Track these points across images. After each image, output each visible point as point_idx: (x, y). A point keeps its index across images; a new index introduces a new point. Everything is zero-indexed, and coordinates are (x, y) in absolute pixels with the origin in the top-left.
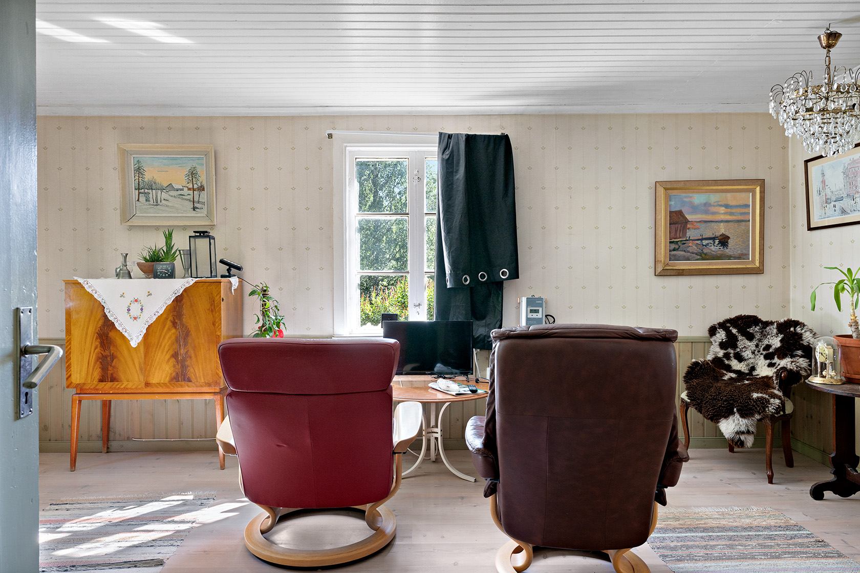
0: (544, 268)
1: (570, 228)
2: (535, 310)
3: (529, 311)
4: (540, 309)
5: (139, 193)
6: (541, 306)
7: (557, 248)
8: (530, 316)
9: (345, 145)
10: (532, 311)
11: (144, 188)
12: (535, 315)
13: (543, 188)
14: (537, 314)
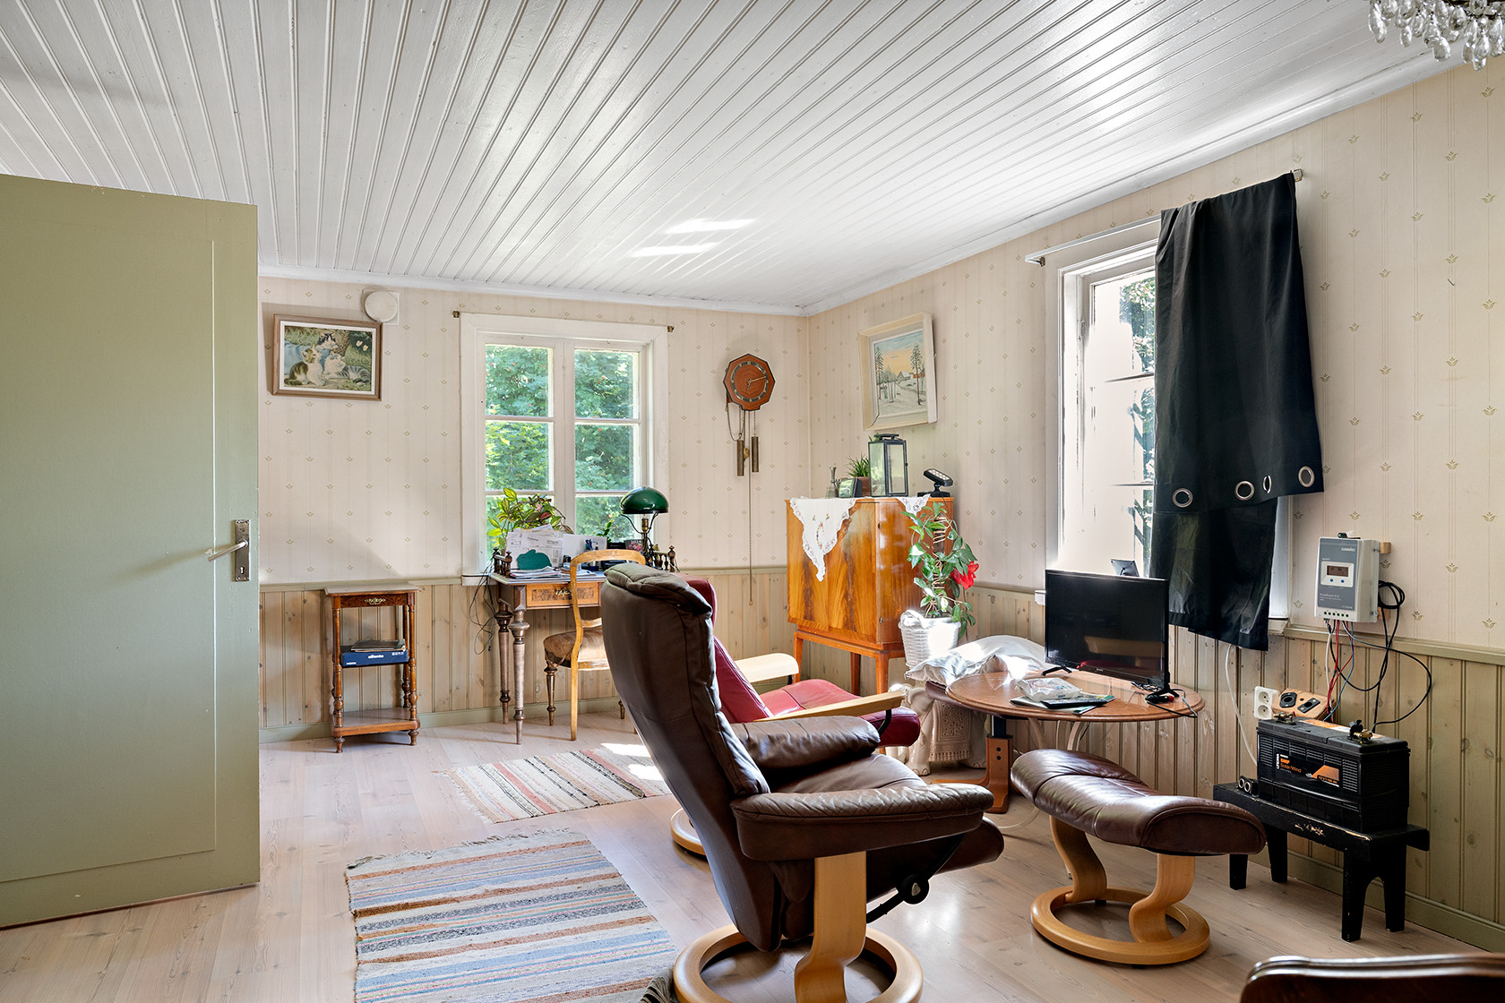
0: (1385, 468)
1: (1452, 362)
2: (1340, 568)
3: (1324, 570)
4: (1351, 567)
5: (881, 388)
6: (1352, 558)
7: (1417, 417)
8: (1327, 580)
9: (1061, 270)
10: (1331, 571)
11: (884, 380)
12: (1337, 581)
13: (1385, 274)
14: (1343, 578)
